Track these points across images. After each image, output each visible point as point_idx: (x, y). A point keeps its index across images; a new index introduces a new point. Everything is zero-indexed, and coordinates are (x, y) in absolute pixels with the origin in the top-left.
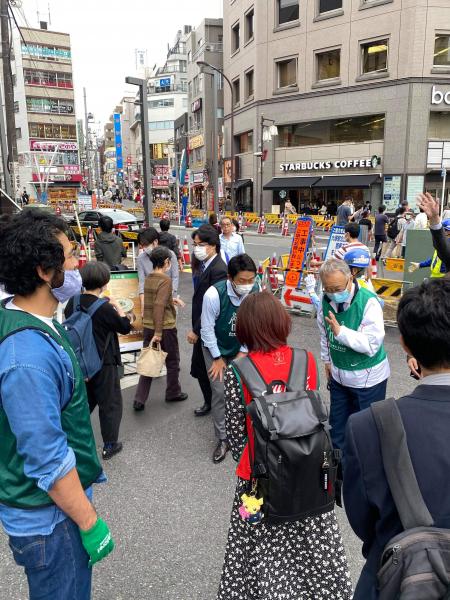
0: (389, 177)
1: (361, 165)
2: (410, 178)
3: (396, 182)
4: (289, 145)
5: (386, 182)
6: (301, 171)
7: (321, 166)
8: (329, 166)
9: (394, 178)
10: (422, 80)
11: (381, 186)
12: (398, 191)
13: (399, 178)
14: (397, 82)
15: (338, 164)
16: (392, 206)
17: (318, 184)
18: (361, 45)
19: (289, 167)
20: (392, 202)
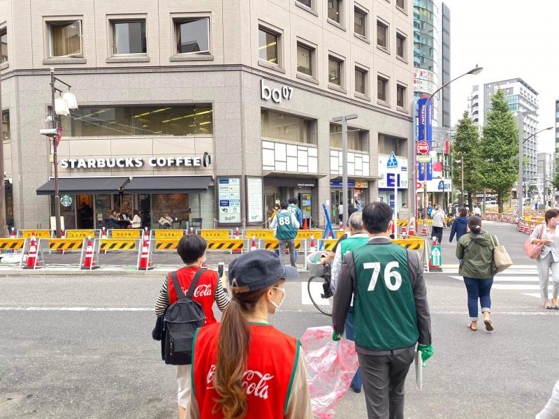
0: (225, 179)
1: (186, 164)
2: (249, 180)
3: (234, 185)
4: (73, 135)
5: (220, 185)
6: (97, 169)
7: (129, 163)
8: (141, 164)
9: (230, 180)
10: (251, 70)
11: (214, 191)
12: (237, 196)
13: (238, 180)
14: (224, 68)
15: (154, 162)
16: (231, 214)
17: (128, 187)
18: (174, 19)
19: (76, 163)
20: (231, 209)
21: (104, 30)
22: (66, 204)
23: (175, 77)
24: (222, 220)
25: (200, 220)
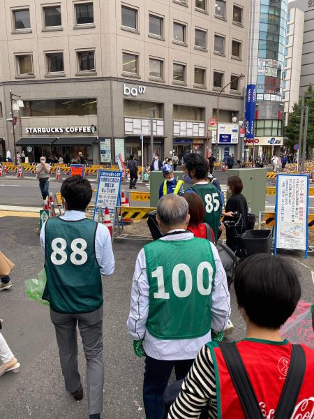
0: (103, 139)
1: (84, 131)
2: (116, 140)
3: (108, 142)
4: (31, 115)
5: (101, 143)
6: (42, 133)
7: (57, 130)
8: (62, 131)
9: (106, 140)
10: (117, 79)
11: (98, 144)
12: (109, 148)
13: (110, 140)
14: (102, 79)
15: (69, 130)
16: (106, 158)
17: (56, 143)
18: (77, 52)
19: (32, 130)
20: (106, 155)
21: (43, 60)
22: (30, 151)
23: (78, 84)
24: (102, 161)
25: (92, 161)
